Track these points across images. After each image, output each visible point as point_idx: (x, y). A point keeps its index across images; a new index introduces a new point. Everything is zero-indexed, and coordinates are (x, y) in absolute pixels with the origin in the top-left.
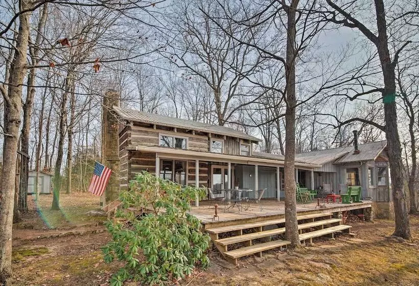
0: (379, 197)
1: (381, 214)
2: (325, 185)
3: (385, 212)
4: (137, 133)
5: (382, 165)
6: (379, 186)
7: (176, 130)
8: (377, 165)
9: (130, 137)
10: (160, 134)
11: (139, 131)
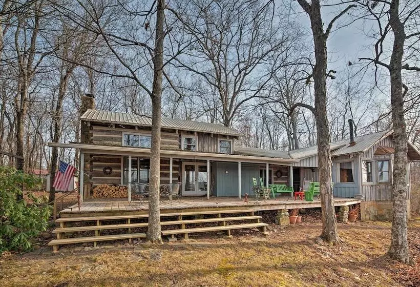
0: (380, 196)
1: (381, 216)
2: (306, 181)
3: (388, 213)
4: (99, 133)
5: (383, 157)
6: (380, 183)
7: (137, 128)
8: (378, 158)
9: (92, 136)
10: (123, 133)
11: (101, 131)
